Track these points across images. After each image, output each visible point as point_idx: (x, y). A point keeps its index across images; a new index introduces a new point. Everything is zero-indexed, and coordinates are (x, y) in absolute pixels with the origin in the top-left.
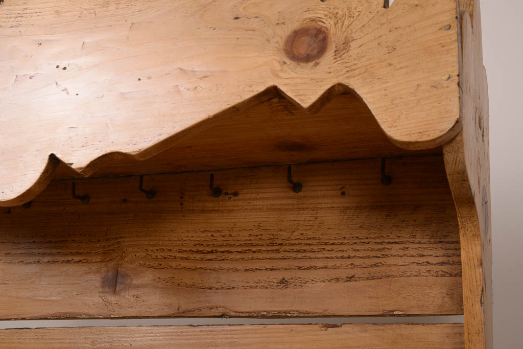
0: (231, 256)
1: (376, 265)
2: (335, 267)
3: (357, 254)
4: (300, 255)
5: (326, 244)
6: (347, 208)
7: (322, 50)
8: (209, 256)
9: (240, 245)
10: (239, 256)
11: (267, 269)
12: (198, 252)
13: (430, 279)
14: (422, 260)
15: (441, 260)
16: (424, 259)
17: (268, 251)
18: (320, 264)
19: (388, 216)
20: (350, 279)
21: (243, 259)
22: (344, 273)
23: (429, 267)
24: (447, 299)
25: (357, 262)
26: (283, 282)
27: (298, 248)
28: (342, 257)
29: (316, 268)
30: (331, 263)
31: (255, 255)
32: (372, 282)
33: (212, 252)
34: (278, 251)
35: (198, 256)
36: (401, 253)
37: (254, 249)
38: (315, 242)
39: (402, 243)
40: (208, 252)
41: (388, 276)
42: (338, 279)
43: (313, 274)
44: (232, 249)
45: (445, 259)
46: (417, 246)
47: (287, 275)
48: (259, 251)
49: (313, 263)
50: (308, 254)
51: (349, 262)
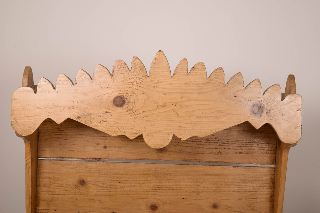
0: (202, 143)
1: (248, 149)
2: (236, 149)
3: (243, 145)
4: (224, 145)
5: (233, 142)
6: (240, 131)
7: (262, 112)
8: (194, 143)
9: (204, 140)
10: (205, 143)
11: (214, 148)
12: (190, 141)
13: (265, 154)
14: (262, 148)
15: (268, 149)
16: (263, 148)
17: (214, 143)
18: (231, 148)
19: (253, 134)
20: (241, 153)
21: (206, 145)
22: (239, 151)
23: (264, 151)
24: (268, 161)
25: (243, 148)
26: (219, 152)
27: (224, 142)
28: (238, 146)
29: (230, 149)
30: (235, 148)
31: (210, 144)
32: (247, 154)
33: (195, 141)
34: (217, 143)
35: (190, 142)
36: (256, 146)
37: (209, 142)
38: (229, 141)
39: (257, 143)
40: (194, 141)
41: (252, 153)
42: (237, 153)
43: (229, 151)
44: (202, 141)
45: (269, 149)
46: (261, 144)
47: (221, 151)
48: (211, 142)
49: (229, 147)
50: (227, 145)
51: (240, 148)
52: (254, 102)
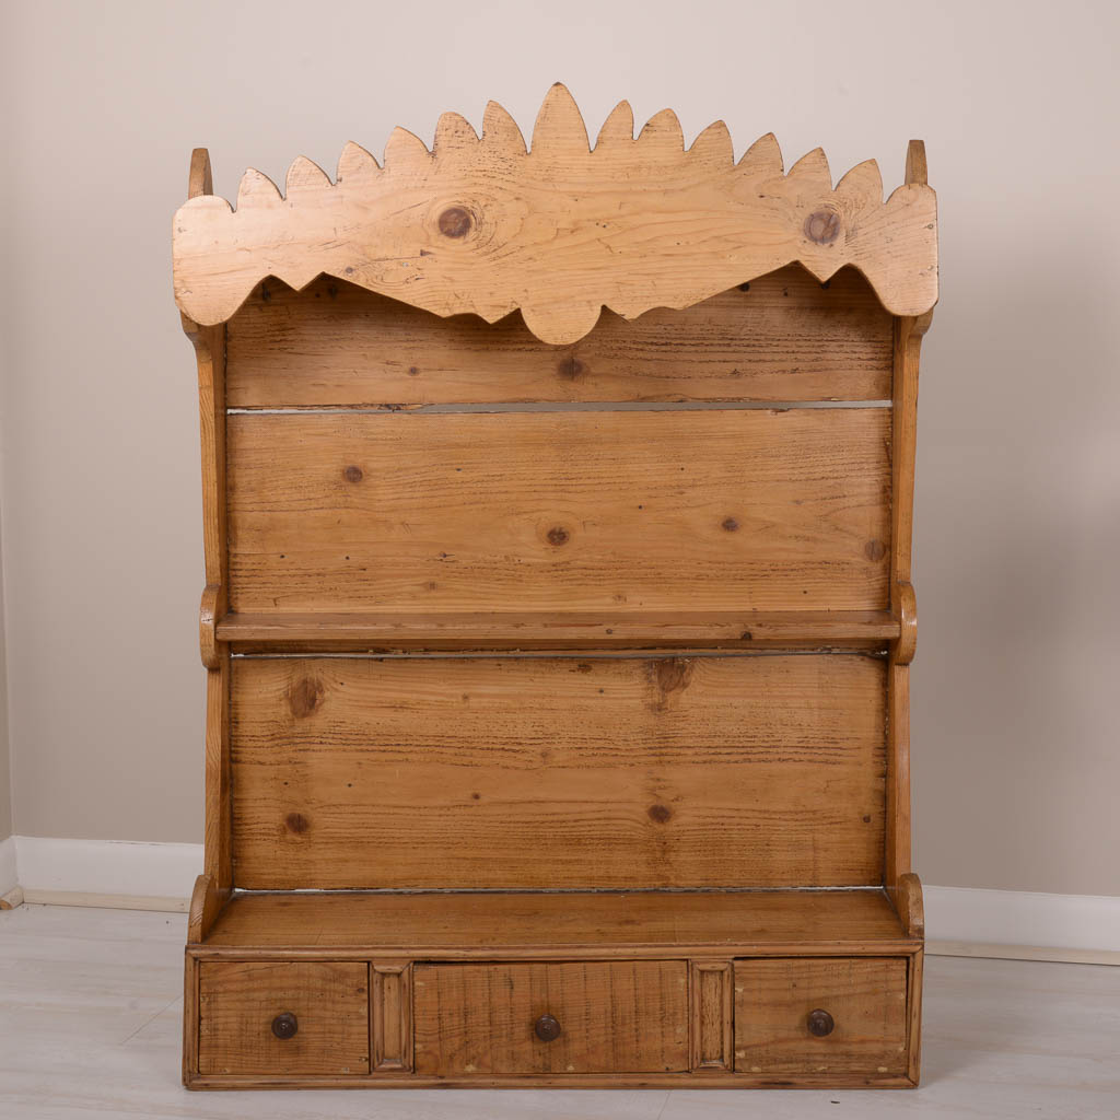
0: (686, 348)
1: (816, 360)
2: (781, 361)
3: (800, 349)
4: (749, 349)
5: (773, 340)
6: (791, 308)
7: (834, 235)
8: (664, 348)
9: (693, 339)
10: (693, 349)
11: (720, 361)
12: (652, 344)
13: (861, 372)
14: (854, 356)
15: (870, 356)
16: (857, 355)
17: (720, 345)
18: (768, 357)
19: (826, 316)
20: (795, 371)
21: (696, 351)
22: (789, 366)
23: (859, 362)
24: (874, 389)
25: (799, 356)
26: (735, 372)
27: (748, 342)
28: (787, 352)
29: (764, 361)
30: (777, 357)
31: (708, 349)
32: (813, 374)
33: (666, 344)
34: (729, 345)
35: (654, 347)
36: (838, 350)
37: (706, 342)
38: (763, 337)
39: (838, 340)
40: (663, 344)
41: (826, 369)
42: (784, 371)
43: (761, 366)
44: (686, 342)
45: (873, 356)
46: (850, 344)
47: (739, 367)
48: (712, 345)
49: (763, 357)
50: (757, 349)
51: (793, 356)
52: (812, 210)
